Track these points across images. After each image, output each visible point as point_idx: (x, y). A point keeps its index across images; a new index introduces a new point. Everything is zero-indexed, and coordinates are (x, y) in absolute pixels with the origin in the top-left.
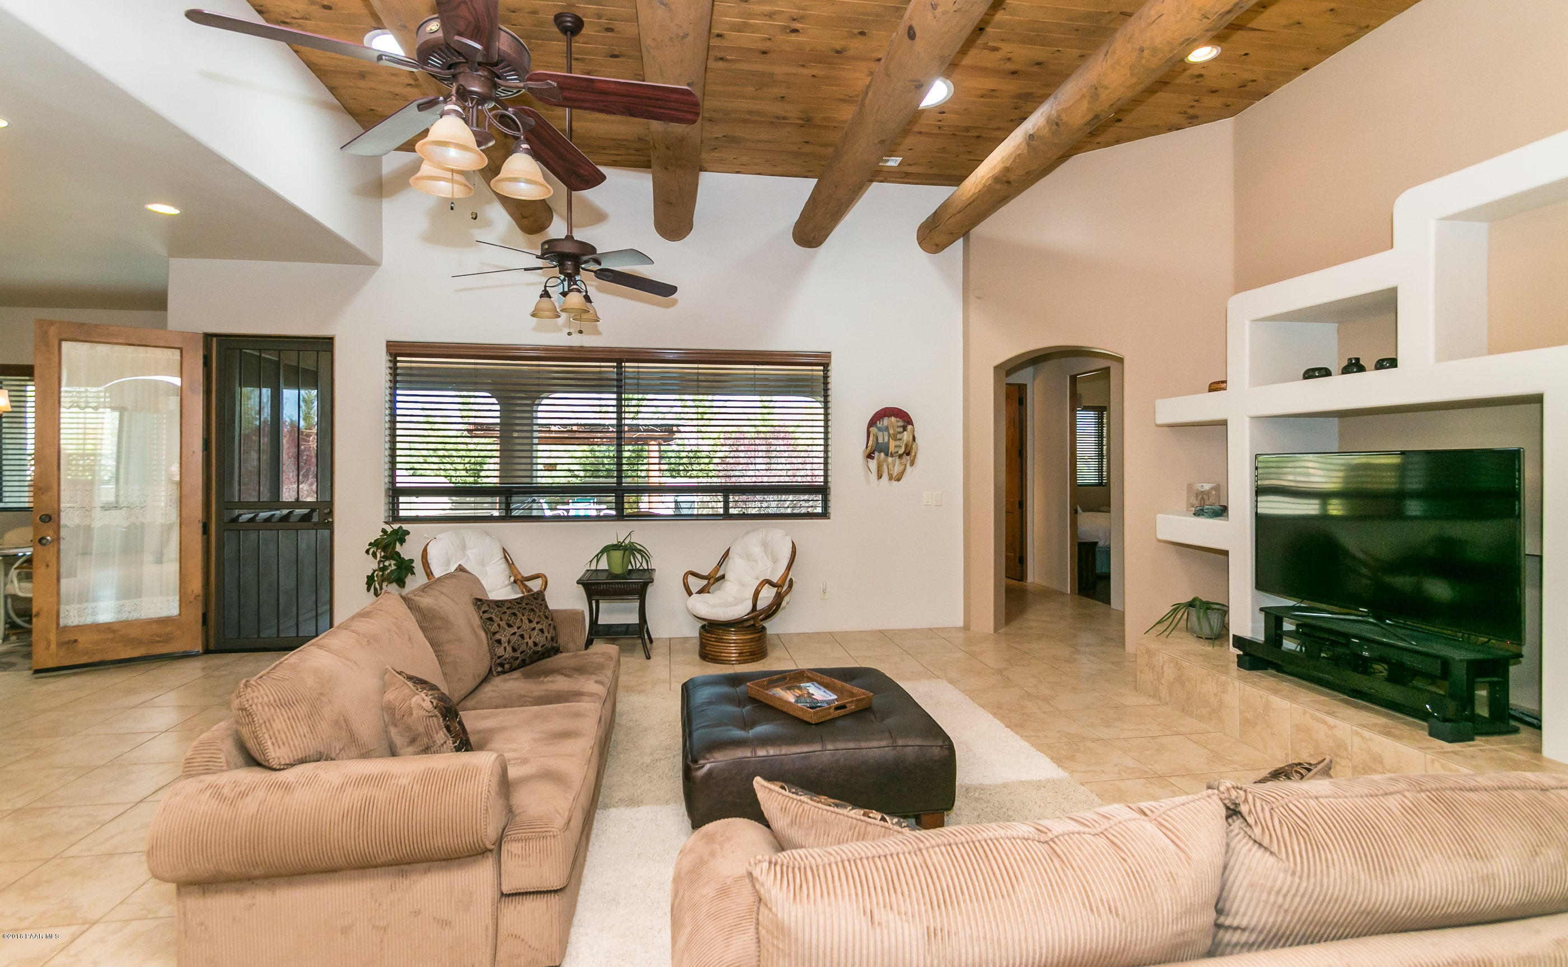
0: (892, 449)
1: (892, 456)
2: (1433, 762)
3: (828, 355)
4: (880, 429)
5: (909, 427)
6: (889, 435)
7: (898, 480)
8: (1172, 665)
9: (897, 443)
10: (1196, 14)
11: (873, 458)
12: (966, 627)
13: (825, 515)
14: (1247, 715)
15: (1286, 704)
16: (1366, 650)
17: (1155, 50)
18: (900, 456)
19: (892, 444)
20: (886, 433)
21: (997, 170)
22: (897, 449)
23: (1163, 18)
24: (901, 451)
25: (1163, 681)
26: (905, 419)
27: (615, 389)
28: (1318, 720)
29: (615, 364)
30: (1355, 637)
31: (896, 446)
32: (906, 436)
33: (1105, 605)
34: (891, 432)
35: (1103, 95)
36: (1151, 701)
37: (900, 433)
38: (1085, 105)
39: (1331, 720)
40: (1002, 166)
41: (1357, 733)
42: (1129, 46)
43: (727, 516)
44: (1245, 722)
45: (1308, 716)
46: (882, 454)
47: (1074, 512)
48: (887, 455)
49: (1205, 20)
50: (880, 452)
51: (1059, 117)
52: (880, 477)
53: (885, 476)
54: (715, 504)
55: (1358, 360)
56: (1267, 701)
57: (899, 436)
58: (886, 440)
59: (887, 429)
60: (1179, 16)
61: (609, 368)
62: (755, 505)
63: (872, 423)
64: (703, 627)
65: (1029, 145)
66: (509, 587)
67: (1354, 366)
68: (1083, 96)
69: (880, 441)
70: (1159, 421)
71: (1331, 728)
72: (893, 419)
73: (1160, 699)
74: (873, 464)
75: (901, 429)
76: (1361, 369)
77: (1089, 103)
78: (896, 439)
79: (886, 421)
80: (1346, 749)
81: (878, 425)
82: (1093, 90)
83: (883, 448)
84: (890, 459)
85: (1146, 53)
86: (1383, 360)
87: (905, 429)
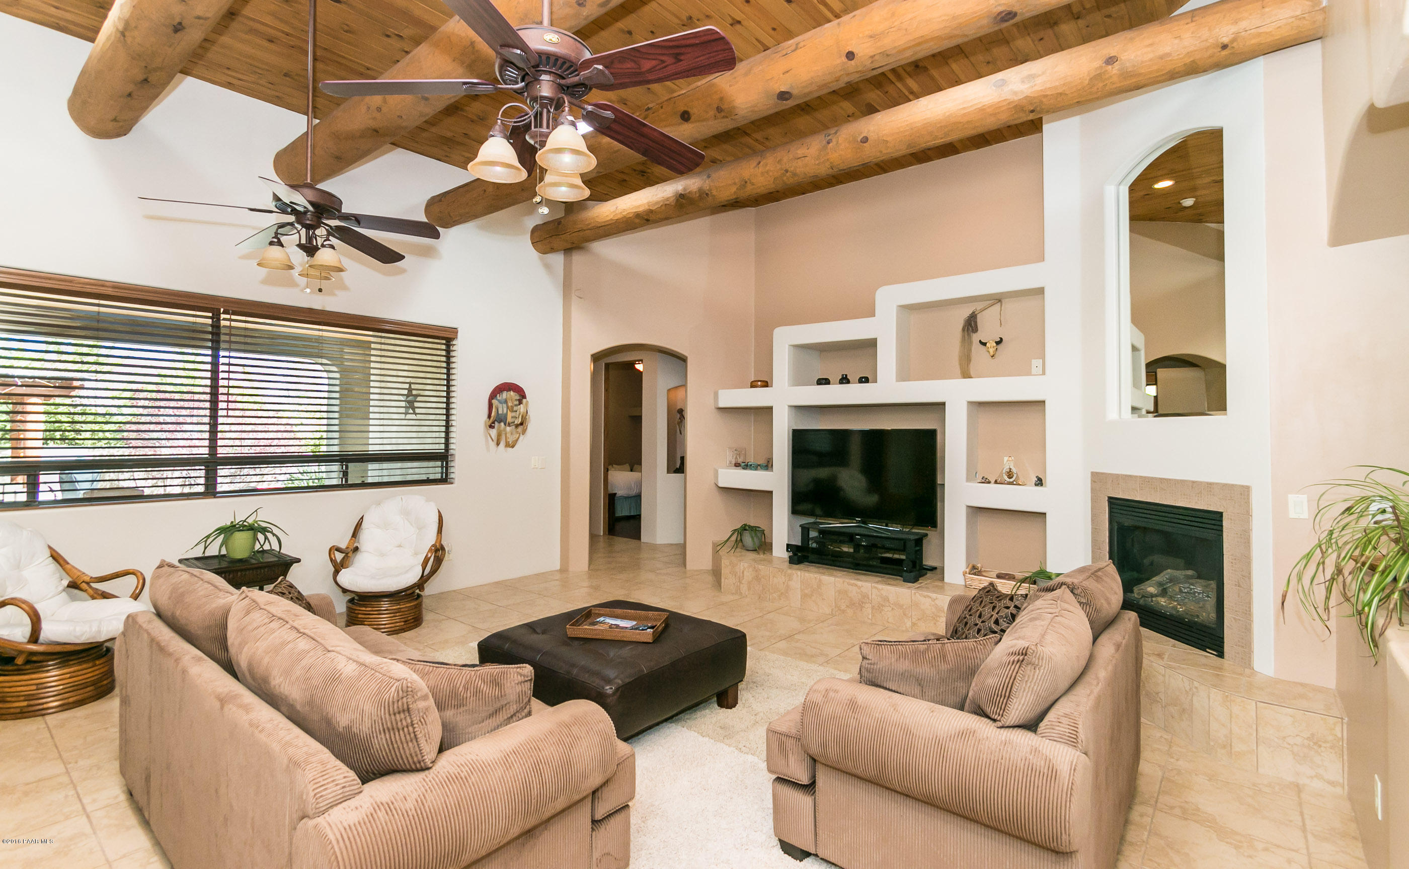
0: (509, 419)
1: (509, 425)
2: (915, 593)
3: (455, 331)
4: (500, 402)
5: (524, 401)
6: (508, 407)
7: (513, 447)
8: (751, 570)
9: (514, 414)
10: (828, 165)
11: (493, 427)
12: (564, 570)
13: (445, 480)
14: (806, 591)
15: (832, 579)
16: (864, 542)
17: (794, 174)
18: (517, 426)
19: (510, 415)
20: (505, 405)
21: (641, 209)
22: (513, 420)
23: (807, 158)
24: (518, 421)
25: (743, 582)
26: (521, 394)
27: (210, 344)
28: (852, 585)
29: (210, 315)
30: (858, 535)
31: (512, 417)
32: (522, 408)
33: (636, 541)
34: (510, 404)
35: (749, 187)
36: (737, 597)
37: (516, 405)
38: (734, 189)
39: (859, 583)
40: (647, 207)
41: (876, 588)
42: (779, 167)
43: (346, 486)
44: (805, 596)
45: (845, 583)
46: (502, 424)
47: (607, 470)
48: (505, 424)
49: (831, 170)
50: (499, 422)
51: (710, 190)
52: (498, 444)
53: (502, 444)
54: (331, 473)
55: (846, 375)
56: (820, 580)
57: (515, 408)
58: (505, 412)
59: (506, 402)
60: (817, 162)
61: (204, 319)
62: (374, 472)
63: (493, 395)
64: (351, 601)
65: (677, 200)
66: (64, 594)
67: (845, 380)
68: (735, 184)
69: (500, 412)
70: (721, 405)
71: (859, 588)
72: (512, 393)
73: (741, 593)
74: (494, 432)
75: (517, 402)
76: (848, 382)
77: (737, 189)
78: (512, 411)
79: (505, 395)
80: (868, 598)
81: (498, 398)
82: (743, 183)
83: (501, 419)
84: (508, 429)
85: (788, 174)
86: (863, 378)
87: (520, 402)
